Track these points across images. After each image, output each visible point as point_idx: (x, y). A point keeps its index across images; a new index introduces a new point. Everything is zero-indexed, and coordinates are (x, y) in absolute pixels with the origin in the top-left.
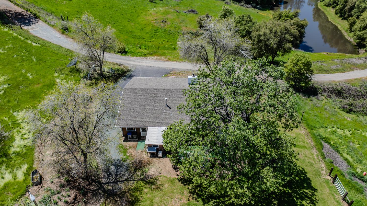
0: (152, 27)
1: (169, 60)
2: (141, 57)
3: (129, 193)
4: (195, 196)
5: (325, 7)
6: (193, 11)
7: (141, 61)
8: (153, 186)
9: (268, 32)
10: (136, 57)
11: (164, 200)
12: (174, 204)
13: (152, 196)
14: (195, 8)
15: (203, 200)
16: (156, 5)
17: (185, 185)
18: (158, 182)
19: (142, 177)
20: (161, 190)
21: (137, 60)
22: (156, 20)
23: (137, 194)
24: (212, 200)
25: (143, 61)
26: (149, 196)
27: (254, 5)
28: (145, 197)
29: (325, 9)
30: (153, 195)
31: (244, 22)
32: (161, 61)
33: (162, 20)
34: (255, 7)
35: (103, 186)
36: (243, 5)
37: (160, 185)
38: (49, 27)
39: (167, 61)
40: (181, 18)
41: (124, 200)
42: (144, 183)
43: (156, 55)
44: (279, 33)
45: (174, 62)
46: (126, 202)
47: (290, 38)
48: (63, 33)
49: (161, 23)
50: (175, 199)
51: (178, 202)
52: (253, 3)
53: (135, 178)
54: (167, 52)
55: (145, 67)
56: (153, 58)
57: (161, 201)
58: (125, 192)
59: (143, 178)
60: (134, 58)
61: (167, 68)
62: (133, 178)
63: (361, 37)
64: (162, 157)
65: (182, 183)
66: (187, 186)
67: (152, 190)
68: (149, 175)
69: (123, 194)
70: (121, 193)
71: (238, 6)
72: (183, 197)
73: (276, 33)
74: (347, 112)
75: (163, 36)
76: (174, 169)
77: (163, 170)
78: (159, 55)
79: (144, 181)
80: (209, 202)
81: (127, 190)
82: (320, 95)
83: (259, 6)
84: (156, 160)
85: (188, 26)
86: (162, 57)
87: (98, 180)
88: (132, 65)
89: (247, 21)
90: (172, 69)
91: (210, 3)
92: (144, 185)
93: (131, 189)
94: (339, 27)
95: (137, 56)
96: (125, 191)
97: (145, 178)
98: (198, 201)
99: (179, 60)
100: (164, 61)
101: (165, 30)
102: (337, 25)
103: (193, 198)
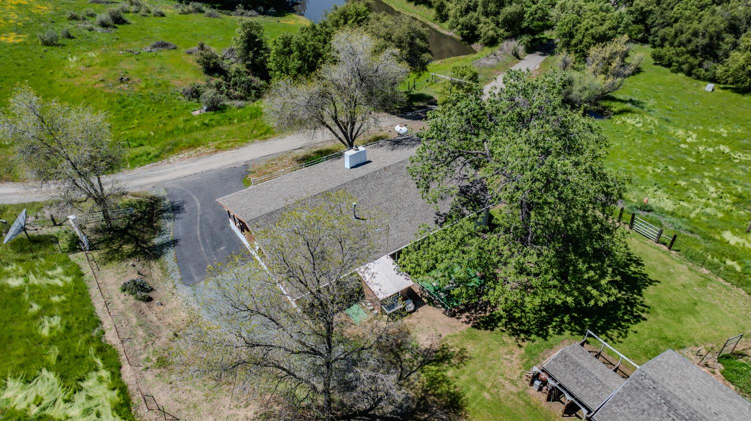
0: (107, 98)
1: (218, 149)
2: (154, 164)
3: (430, 395)
4: (522, 336)
6: (164, 45)
7: (162, 171)
8: (452, 361)
10: (141, 168)
11: (490, 368)
12: (510, 365)
13: (469, 375)
14: (160, 38)
15: (538, 334)
16: (69, 49)
17: (492, 330)
18: (452, 350)
19: (420, 359)
20: (471, 358)
21: (151, 171)
22: (102, 80)
23: (444, 388)
24: (548, 328)
25: (165, 170)
26: (463, 378)
27: (262, 9)
28: (461, 385)
30: (468, 372)
32: (203, 156)
33: (119, 77)
35: (374, 414)
36: (242, 14)
37: (459, 352)
39: (216, 152)
40: (154, 64)
41: (435, 410)
42: (435, 365)
43: (181, 149)
45: (233, 151)
46: (442, 410)
49: (118, 84)
50: (504, 357)
51: (512, 359)
53: (411, 368)
54: (197, 136)
55: (185, 180)
56: (181, 156)
57: (490, 374)
58: (423, 398)
59: (422, 359)
60: (138, 170)
61: (233, 166)
62: (408, 369)
63: (467, 25)
64: (416, 309)
65: (486, 329)
66: (497, 329)
67: (458, 368)
68: (426, 350)
69: (423, 404)
70: (418, 404)
71: (233, 16)
72: (511, 347)
75: (148, 109)
76: (451, 317)
77: (439, 328)
78: (189, 147)
79: (430, 361)
80: (547, 332)
81: (421, 393)
83: (272, 10)
84: (410, 321)
85: (182, 76)
86: (199, 148)
87: (351, 411)
88: (150, 187)
90: (244, 163)
91: (179, 23)
92: (437, 368)
93: (428, 387)
95: (142, 166)
96: (422, 396)
97: (426, 356)
98: (534, 341)
99: (240, 143)
100: (211, 154)
101: (142, 97)
103: (523, 340)
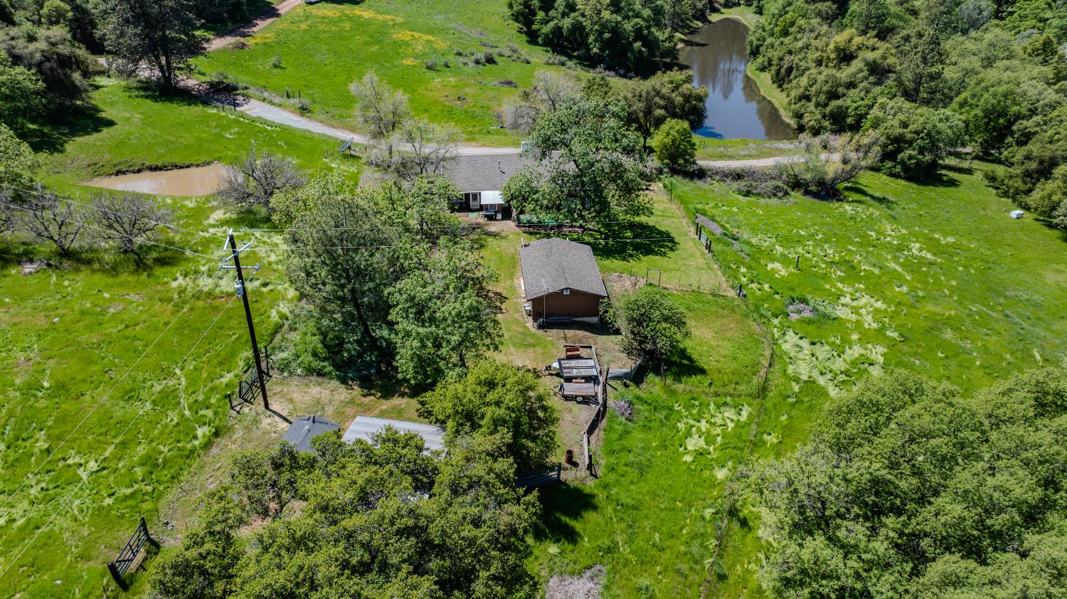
5: (758, 72)
6: (509, 83)
8: (497, 237)
9: (630, 95)
14: (511, 78)
16: (440, 74)
22: (446, 96)
27: (622, 72)
29: (757, 77)
31: (595, 87)
33: (458, 96)
34: (624, 76)
36: (600, 72)
38: (273, 108)
40: (490, 94)
44: (644, 94)
47: (662, 102)
48: (302, 115)
49: (456, 100)
52: (620, 68)
54: (477, 136)
64: (503, 219)
71: (589, 73)
73: (641, 96)
74: (745, 196)
82: (709, 179)
84: (495, 222)
89: (600, 85)
94: (776, 104)
101: (466, 112)
102: (773, 101)
